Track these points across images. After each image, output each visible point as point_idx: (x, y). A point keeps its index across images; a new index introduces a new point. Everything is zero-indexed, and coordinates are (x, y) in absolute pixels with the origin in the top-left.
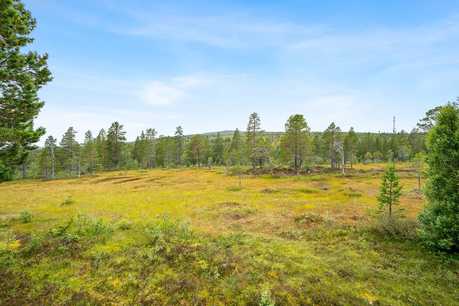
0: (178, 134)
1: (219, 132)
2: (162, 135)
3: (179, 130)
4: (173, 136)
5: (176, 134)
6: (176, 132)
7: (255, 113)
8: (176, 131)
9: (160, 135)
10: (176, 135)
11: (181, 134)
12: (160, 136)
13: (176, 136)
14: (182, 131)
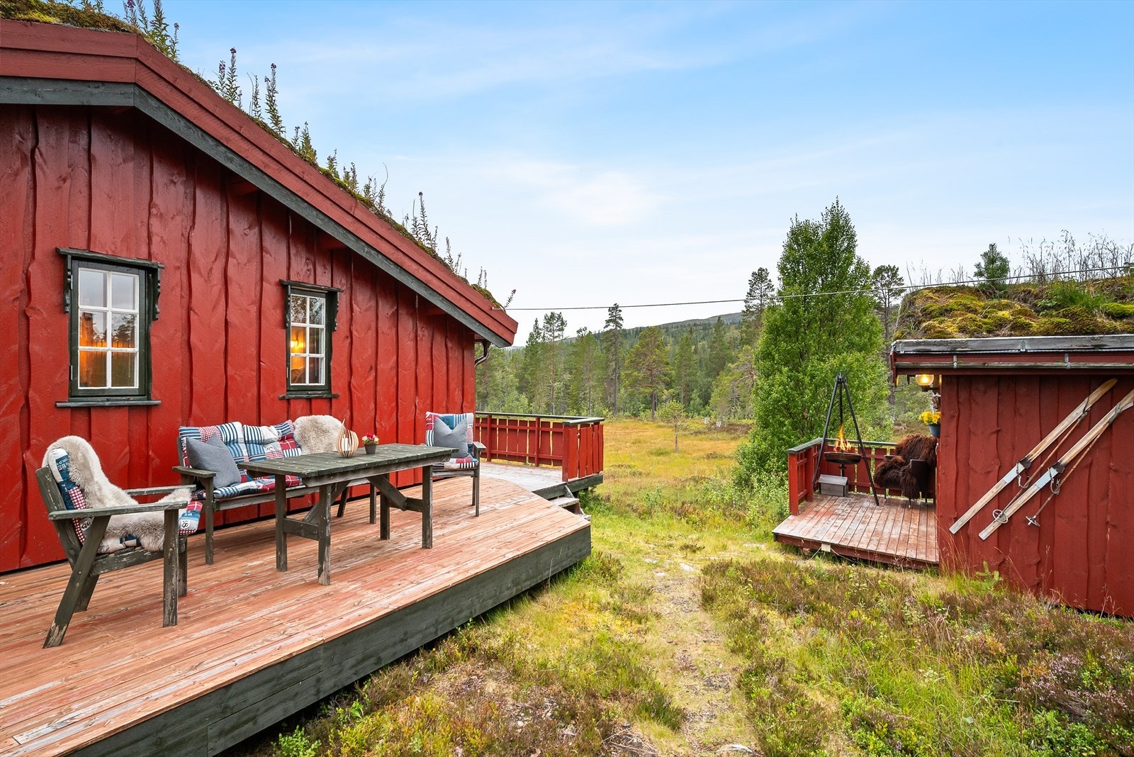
0: (612, 326)
1: (719, 317)
2: (583, 327)
3: (614, 314)
4: (602, 330)
5: (607, 326)
6: (608, 321)
7: (761, 270)
8: (608, 318)
9: (578, 329)
10: (608, 329)
11: (618, 324)
12: (578, 332)
13: (607, 332)
14: (621, 319)
